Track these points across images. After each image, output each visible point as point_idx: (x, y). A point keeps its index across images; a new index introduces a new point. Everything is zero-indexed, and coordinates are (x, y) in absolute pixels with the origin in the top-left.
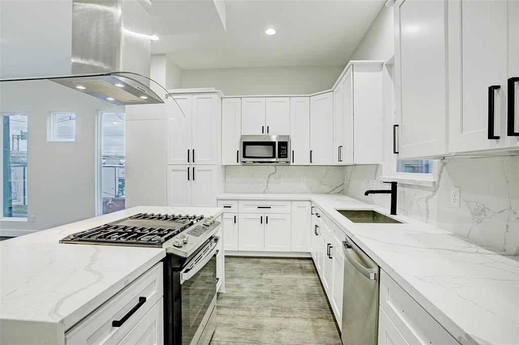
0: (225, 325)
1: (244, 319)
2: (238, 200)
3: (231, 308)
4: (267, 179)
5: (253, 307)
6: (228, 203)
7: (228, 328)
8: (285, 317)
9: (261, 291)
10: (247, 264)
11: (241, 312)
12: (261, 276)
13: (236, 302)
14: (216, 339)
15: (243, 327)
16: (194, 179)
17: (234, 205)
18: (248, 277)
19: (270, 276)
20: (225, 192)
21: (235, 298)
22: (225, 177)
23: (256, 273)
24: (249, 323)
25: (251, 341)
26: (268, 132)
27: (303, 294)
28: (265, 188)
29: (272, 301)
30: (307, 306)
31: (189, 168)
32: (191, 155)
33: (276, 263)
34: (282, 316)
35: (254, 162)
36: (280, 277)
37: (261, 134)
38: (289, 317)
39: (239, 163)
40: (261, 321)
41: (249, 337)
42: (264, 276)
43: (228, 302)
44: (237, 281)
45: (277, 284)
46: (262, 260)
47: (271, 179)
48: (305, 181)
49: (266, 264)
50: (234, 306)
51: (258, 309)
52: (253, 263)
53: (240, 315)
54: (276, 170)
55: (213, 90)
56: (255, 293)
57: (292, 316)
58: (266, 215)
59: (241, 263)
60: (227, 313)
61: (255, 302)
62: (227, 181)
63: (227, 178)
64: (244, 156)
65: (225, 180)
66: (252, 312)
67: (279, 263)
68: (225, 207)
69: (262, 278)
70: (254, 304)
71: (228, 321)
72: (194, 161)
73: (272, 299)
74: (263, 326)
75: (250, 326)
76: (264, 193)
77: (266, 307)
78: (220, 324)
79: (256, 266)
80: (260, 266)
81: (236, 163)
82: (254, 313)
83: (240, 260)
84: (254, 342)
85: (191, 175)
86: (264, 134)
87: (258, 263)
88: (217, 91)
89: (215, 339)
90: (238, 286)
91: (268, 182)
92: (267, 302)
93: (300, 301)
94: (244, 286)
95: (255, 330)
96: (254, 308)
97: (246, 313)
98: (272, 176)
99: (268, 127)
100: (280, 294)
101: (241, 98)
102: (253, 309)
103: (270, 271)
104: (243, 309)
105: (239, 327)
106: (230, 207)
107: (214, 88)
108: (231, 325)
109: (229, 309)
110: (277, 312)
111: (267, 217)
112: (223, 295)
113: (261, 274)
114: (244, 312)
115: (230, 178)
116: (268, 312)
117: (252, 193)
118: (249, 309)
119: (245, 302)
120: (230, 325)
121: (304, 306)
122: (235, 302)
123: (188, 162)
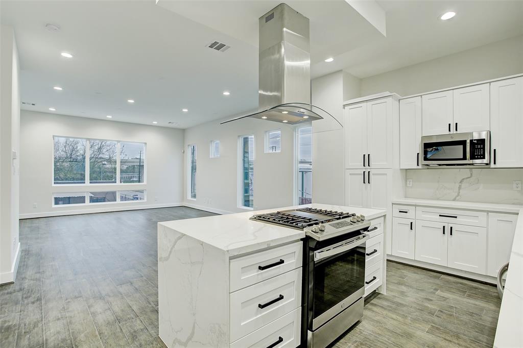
0: (374, 320)
1: (395, 323)
2: (416, 206)
3: (385, 309)
4: (457, 185)
5: (410, 316)
6: (404, 208)
7: (375, 324)
8: (445, 339)
9: (426, 304)
10: (423, 276)
11: (394, 316)
12: (435, 291)
13: (394, 306)
14: (361, 328)
15: (391, 329)
16: (369, 183)
17: (411, 210)
18: (418, 288)
19: (446, 295)
20: (406, 197)
21: (394, 303)
22: (406, 181)
23: (430, 287)
24: (399, 328)
25: (394, 343)
26: (456, 130)
27: (486, 326)
28: (456, 194)
29: (436, 319)
30: (485, 341)
31: (364, 172)
32: (367, 160)
33: (461, 283)
34: (441, 336)
35: (440, 165)
36: (460, 299)
37: (448, 132)
38: (450, 341)
39: (420, 167)
40: (414, 331)
41: (393, 339)
42: (438, 292)
43: (385, 303)
44: (404, 288)
45: (451, 305)
46: (443, 276)
47: (463, 185)
48: (519, 189)
49: (448, 282)
50: (390, 309)
51: (415, 320)
52: (431, 277)
53: (392, 318)
54: (471, 174)
55: (387, 93)
56: (418, 304)
57: (456, 342)
58: (450, 225)
59: (415, 273)
60: (380, 312)
61: (415, 312)
62: (408, 185)
63: (408, 182)
64: (426, 159)
65: (406, 184)
66: (406, 320)
67: (465, 285)
68: (400, 212)
69: (435, 293)
70: (412, 314)
71: (377, 318)
72: (369, 166)
73: (438, 317)
74: (414, 336)
75: (399, 331)
76: (454, 200)
77: (427, 322)
78: (370, 318)
79: (432, 280)
80: (437, 281)
81: (415, 166)
82: (408, 321)
83: (416, 270)
84: (396, 345)
85: (367, 178)
86: (451, 133)
87: (436, 277)
88: (391, 94)
89: (359, 327)
90: (402, 293)
91: (460, 188)
92: (430, 317)
93: (476, 332)
94: (408, 295)
95: (402, 336)
96: (411, 318)
97: (400, 318)
98: (465, 181)
99: (456, 124)
100: (451, 315)
101: (421, 96)
102: (409, 318)
103: (449, 290)
104: (398, 314)
105: (386, 327)
106: (406, 212)
107: (388, 92)
108: (380, 323)
109: (383, 310)
110: (437, 331)
111: (451, 228)
112: (382, 297)
113: (436, 290)
114: (398, 317)
115: (411, 183)
116: (427, 327)
117: (438, 199)
118: (405, 317)
119: (403, 309)
120: (377, 322)
121: (481, 338)
122: (392, 305)
123: (364, 166)
